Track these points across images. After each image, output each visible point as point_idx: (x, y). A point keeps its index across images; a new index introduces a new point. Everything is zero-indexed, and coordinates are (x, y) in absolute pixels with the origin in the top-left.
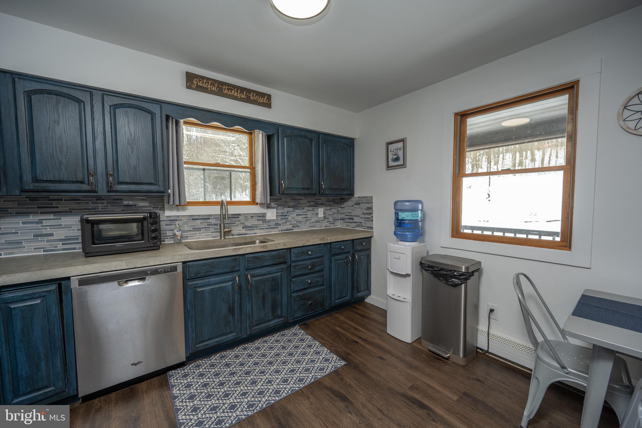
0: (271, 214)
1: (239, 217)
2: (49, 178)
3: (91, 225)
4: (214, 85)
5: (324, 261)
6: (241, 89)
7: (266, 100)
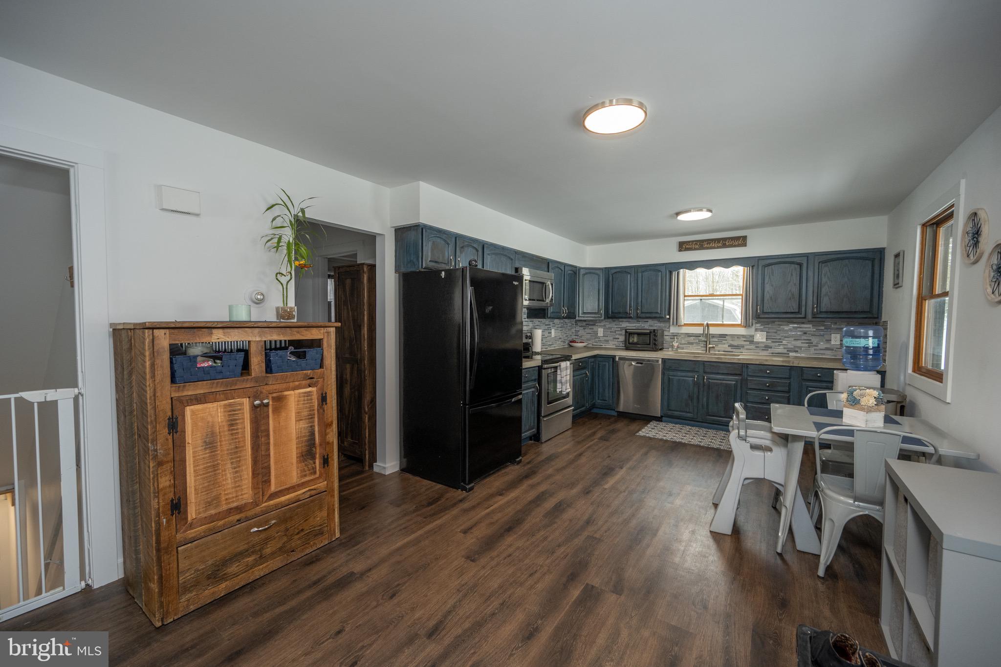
0: (760, 336)
1: (725, 337)
2: (616, 311)
3: (629, 334)
4: (696, 244)
5: (790, 383)
6: (718, 240)
7: (741, 241)
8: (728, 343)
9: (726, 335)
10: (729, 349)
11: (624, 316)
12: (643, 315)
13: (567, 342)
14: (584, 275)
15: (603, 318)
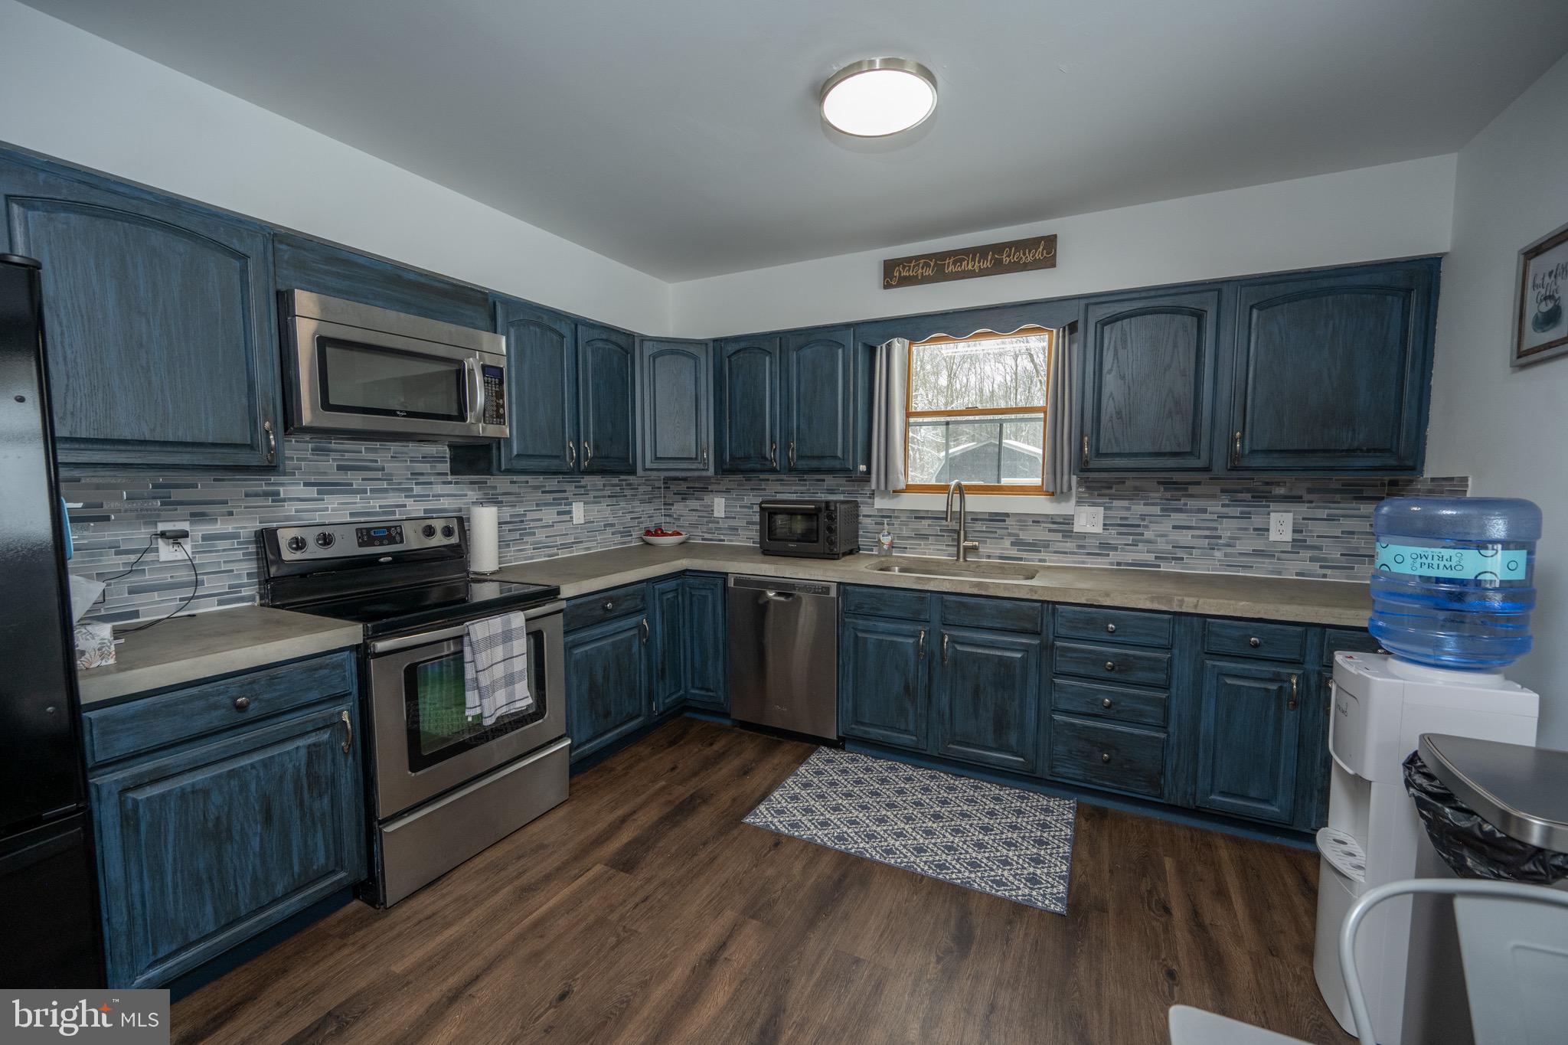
0: (1089, 519)
1: (1004, 521)
2: (741, 454)
3: (769, 513)
4: (927, 265)
5: (1170, 661)
6: (982, 251)
7: (1042, 253)
8: (1010, 535)
9: (1007, 515)
10: (1014, 552)
11: (759, 466)
12: (803, 464)
13: (636, 534)
14: (654, 357)
15: (711, 472)
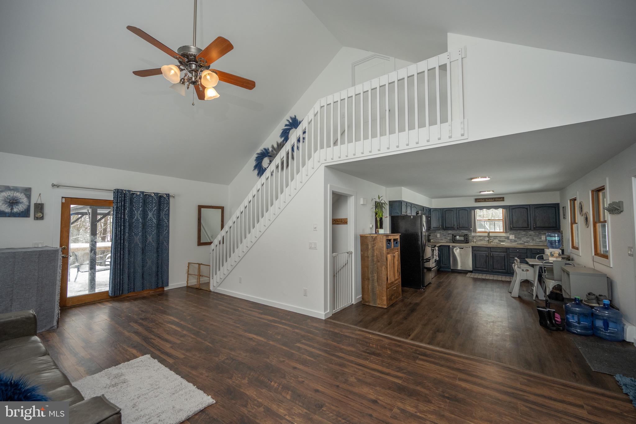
0: (512, 237)
3: (454, 236)
4: (483, 200)
5: (527, 255)
6: (492, 199)
7: (502, 199)
8: (498, 239)
9: (497, 236)
11: (451, 228)
12: (460, 228)
14: (433, 211)
